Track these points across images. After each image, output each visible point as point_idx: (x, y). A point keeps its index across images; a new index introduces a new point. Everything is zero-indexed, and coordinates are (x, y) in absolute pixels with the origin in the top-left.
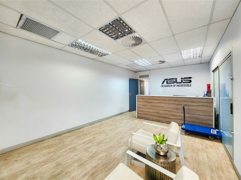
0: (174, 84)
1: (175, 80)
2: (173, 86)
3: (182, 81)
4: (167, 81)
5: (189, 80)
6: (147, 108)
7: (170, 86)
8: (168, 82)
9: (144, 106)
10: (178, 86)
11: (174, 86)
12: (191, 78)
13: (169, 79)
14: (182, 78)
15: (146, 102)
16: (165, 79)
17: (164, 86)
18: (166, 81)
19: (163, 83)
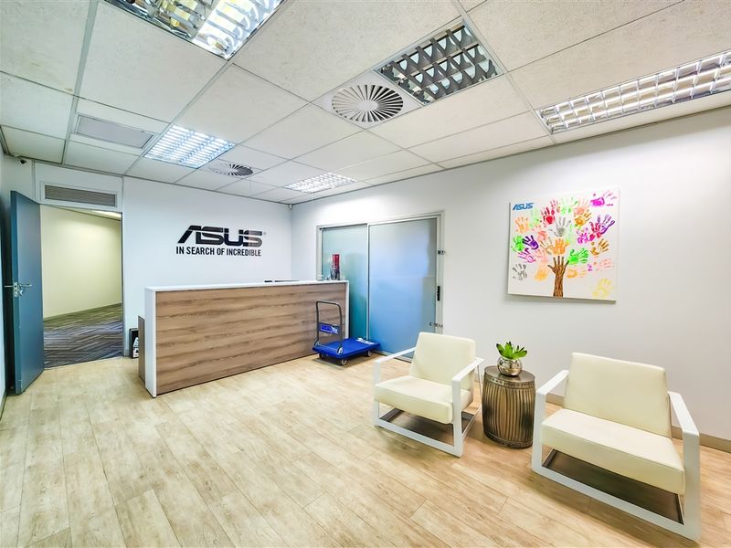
0: (221, 246)
1: (222, 234)
2: (215, 251)
3: (241, 238)
4: (198, 235)
5: (256, 239)
6: (207, 337)
7: (209, 251)
8: (203, 238)
9: (193, 330)
10: (231, 252)
11: (221, 252)
12: (260, 233)
13: (206, 229)
14: (241, 232)
15: (201, 313)
16: (193, 228)
17: (185, 250)
18: (194, 233)
19: (183, 240)
